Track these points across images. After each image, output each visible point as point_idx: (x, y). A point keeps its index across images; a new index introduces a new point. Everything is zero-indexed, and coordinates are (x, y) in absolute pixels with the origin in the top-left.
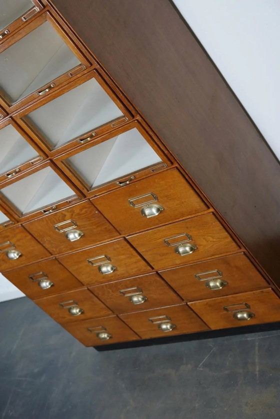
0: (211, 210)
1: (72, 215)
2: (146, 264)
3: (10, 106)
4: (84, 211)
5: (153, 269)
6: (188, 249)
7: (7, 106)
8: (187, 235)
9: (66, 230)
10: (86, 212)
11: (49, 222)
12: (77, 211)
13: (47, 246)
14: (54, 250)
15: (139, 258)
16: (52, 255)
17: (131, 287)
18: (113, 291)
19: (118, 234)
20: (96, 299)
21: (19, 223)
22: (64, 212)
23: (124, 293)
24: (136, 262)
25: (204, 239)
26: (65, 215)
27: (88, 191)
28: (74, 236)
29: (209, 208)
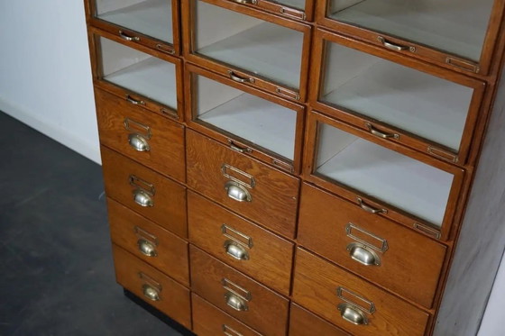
0: (432, 312)
1: (261, 175)
2: (289, 286)
3: (326, 16)
4: (279, 184)
5: (291, 294)
6: (356, 317)
7: (323, 13)
8: (372, 307)
9: (233, 179)
10: (282, 187)
11: (223, 155)
12: (271, 176)
13: (190, 171)
14: (195, 182)
15: (289, 274)
16: (186, 183)
17: (243, 287)
18: (215, 271)
19: (292, 235)
20: (185, 259)
21: (184, 123)
22: (253, 163)
23: (226, 284)
24: (278, 274)
25: (387, 325)
26: (251, 167)
27: (312, 173)
28: (236, 194)
29: (432, 308)
